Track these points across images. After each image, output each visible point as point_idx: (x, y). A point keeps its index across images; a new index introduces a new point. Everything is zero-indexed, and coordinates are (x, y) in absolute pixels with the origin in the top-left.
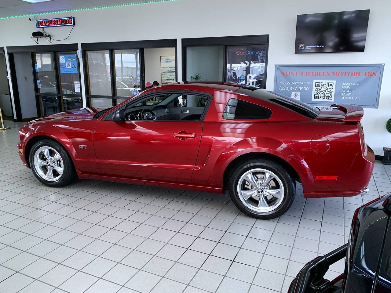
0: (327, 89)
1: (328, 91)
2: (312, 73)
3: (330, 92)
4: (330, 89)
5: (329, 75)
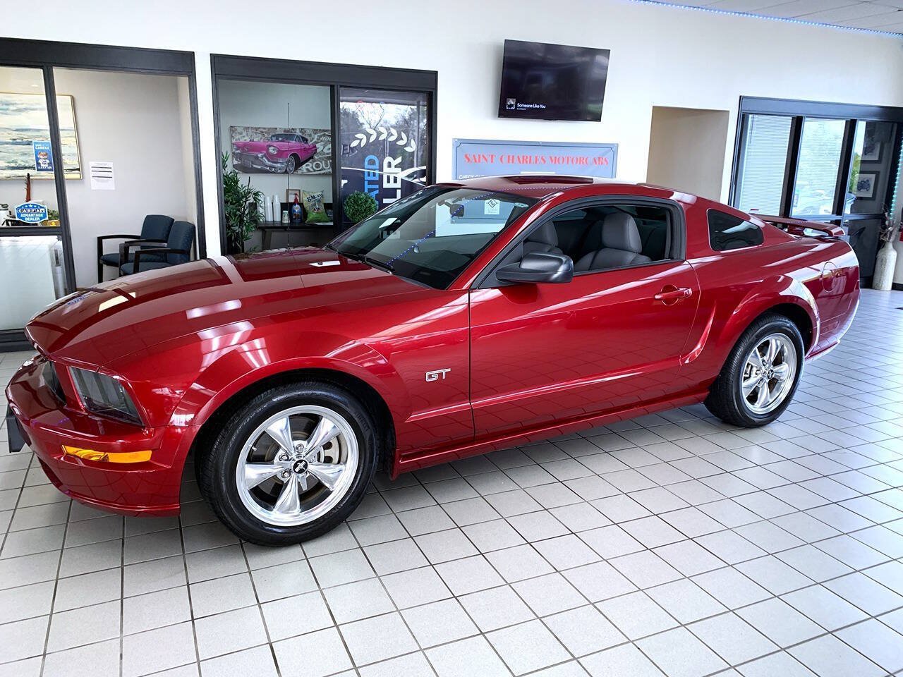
2: (518, 157)
5: (545, 162)
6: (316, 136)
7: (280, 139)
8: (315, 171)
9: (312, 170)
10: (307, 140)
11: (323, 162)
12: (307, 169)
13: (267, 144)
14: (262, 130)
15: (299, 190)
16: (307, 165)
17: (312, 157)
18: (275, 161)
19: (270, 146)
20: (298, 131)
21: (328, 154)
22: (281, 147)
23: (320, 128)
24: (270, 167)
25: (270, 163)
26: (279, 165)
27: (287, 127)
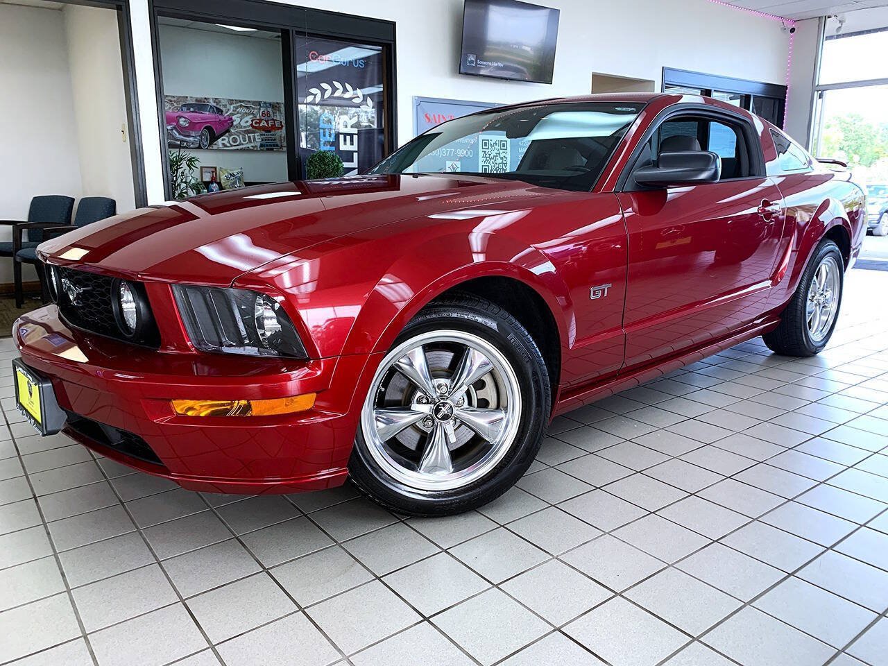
0: (499, 154)
1: (502, 158)
3: (504, 159)
4: (504, 154)
6: (232, 107)
7: (192, 109)
8: (232, 146)
9: (228, 145)
10: (222, 111)
11: (241, 136)
12: (223, 144)
13: (177, 114)
14: (170, 98)
15: (215, 168)
16: (223, 140)
17: (228, 131)
18: (187, 134)
19: (181, 117)
20: (211, 101)
21: (245, 127)
22: (194, 118)
23: (237, 99)
24: (182, 141)
25: (181, 137)
26: (191, 139)
27: (199, 96)
